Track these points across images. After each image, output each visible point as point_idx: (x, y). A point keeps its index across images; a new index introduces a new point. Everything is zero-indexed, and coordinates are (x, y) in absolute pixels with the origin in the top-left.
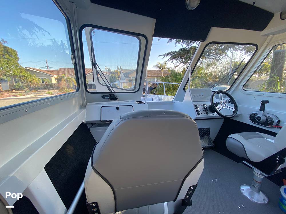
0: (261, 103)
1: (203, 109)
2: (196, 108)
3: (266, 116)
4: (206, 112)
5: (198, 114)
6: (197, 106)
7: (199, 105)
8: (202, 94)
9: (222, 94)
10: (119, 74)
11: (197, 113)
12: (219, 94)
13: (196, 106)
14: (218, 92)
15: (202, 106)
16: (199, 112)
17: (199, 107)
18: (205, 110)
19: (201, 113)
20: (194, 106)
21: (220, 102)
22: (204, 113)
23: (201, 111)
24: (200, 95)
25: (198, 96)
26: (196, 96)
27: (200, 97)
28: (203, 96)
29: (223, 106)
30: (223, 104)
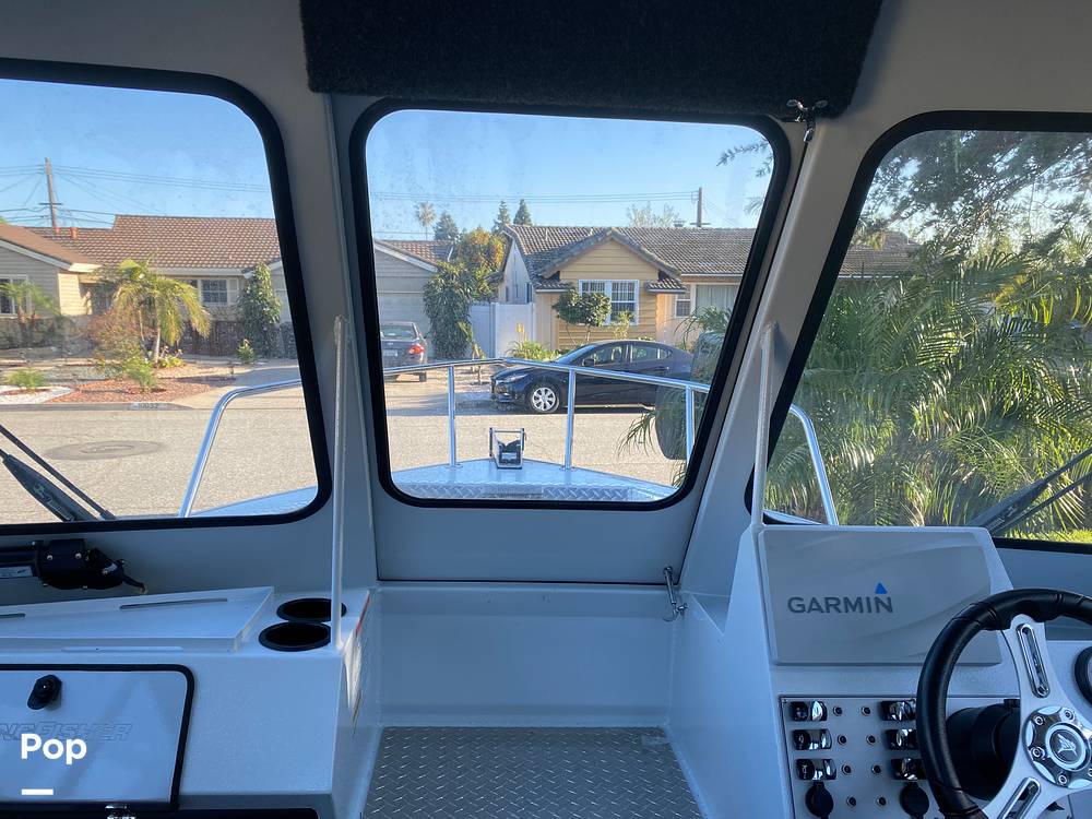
1: (878, 754)
2: (801, 739)
4: (900, 785)
5: (819, 802)
6: (817, 711)
7: (831, 704)
8: (881, 589)
9: (1038, 628)
10: (498, 260)
11: (801, 787)
12: (1009, 633)
13: (798, 709)
14: (993, 614)
15: (867, 711)
16: (829, 785)
17: (833, 725)
18: (895, 765)
19: (845, 799)
20: (785, 708)
21: (1031, 725)
22: (882, 802)
23: (848, 770)
24: (853, 603)
25: (831, 609)
26: (817, 604)
27: (854, 615)
28: (889, 609)
29: (1067, 766)
30: (1065, 745)
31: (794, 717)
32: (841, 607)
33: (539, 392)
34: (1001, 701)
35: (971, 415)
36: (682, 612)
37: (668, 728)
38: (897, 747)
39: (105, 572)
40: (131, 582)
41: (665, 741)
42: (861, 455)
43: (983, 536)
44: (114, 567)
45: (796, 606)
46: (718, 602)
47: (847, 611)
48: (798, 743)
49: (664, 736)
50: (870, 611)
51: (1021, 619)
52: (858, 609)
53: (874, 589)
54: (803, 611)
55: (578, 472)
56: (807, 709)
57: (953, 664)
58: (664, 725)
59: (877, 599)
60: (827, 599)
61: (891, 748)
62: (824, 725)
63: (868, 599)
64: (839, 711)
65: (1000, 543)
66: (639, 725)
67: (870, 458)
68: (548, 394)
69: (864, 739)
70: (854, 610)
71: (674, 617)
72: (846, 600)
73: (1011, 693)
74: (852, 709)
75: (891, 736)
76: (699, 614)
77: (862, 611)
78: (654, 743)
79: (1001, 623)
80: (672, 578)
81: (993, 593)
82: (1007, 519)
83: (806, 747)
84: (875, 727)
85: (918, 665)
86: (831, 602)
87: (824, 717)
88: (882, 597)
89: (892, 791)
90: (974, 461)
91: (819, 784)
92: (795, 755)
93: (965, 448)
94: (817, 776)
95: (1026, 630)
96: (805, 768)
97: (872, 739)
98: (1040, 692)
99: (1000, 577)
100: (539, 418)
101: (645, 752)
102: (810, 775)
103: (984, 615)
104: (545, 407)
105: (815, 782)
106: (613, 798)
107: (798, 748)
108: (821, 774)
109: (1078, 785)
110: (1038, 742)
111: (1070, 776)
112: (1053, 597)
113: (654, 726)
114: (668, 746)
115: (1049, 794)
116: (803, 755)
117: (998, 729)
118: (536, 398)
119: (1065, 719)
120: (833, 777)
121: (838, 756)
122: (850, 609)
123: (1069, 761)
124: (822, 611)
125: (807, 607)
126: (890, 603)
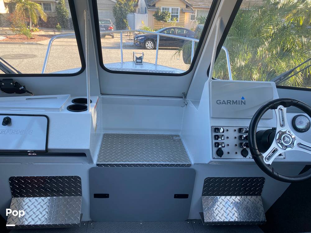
1: (237, 141)
2: (217, 137)
4: (241, 149)
5: (220, 153)
6: (222, 130)
7: (225, 129)
8: (243, 98)
9: (285, 109)
11: (215, 149)
12: (277, 110)
13: (217, 129)
14: (273, 105)
15: (235, 130)
16: (223, 149)
17: (226, 134)
18: (241, 144)
19: (227, 152)
20: (213, 129)
21: (278, 134)
22: (236, 153)
23: (228, 145)
25: (228, 103)
26: (225, 102)
27: (235, 105)
28: (245, 104)
29: (286, 145)
30: (287, 139)
31: (215, 131)
32: (231, 103)
33: (148, 43)
34: (271, 128)
35: (274, 52)
36: (186, 105)
37: (181, 135)
38: (242, 140)
39: (20, 89)
40: (28, 92)
42: (241, 63)
43: (273, 84)
44: (22, 87)
45: (219, 102)
46: (197, 102)
49: (180, 137)
50: (239, 104)
51: (281, 107)
52: (236, 103)
53: (241, 98)
54: (221, 104)
55: (159, 66)
56: (219, 130)
58: (179, 134)
60: (227, 101)
61: (240, 140)
62: (223, 134)
63: (239, 101)
64: (227, 130)
65: (278, 87)
66: (173, 134)
67: (243, 64)
68: (151, 43)
69: (233, 137)
71: (184, 106)
72: (233, 101)
73: (274, 127)
74: (231, 130)
75: (241, 137)
76: (191, 106)
77: (237, 104)
78: (177, 138)
79: (275, 107)
80: (184, 96)
81: (274, 100)
82: (281, 80)
83: (218, 139)
84: (237, 134)
85: (250, 119)
86: (229, 101)
87: (223, 132)
88: (243, 101)
89: (239, 150)
90: (273, 66)
91: (220, 149)
92: (214, 141)
93: (271, 62)
94: (220, 146)
95: (281, 110)
96: (217, 145)
97: (235, 138)
98: (282, 126)
99: (276, 95)
100: (148, 51)
101: (174, 141)
102: (218, 146)
103: (271, 105)
104: (150, 48)
105: (219, 148)
106: (165, 152)
107: (215, 140)
108: (221, 146)
109: (288, 149)
110: (280, 138)
111: (286, 147)
112: (290, 101)
113: (177, 134)
114: (180, 139)
115: (280, 151)
116: (217, 141)
117: (269, 135)
118: (147, 45)
119: (288, 133)
120: (224, 147)
121: (226, 142)
122: (234, 103)
123: (287, 143)
124: (226, 104)
125: (222, 103)
126: (245, 102)
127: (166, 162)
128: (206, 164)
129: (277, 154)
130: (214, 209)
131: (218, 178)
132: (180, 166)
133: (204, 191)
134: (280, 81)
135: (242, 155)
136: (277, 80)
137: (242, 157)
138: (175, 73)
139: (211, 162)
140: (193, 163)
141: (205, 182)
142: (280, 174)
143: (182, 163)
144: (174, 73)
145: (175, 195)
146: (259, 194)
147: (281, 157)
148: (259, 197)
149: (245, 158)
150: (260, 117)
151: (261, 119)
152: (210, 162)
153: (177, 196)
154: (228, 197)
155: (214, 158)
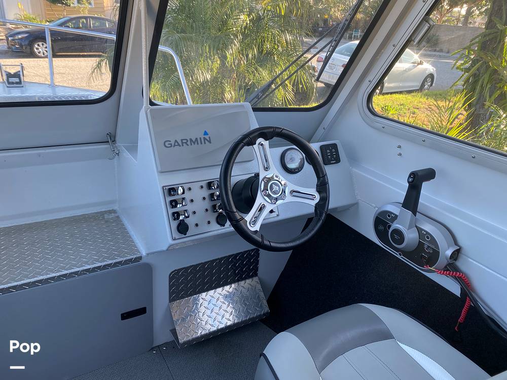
0: (408, 182)
1: (207, 204)
2: (174, 204)
3: (420, 230)
4: (216, 215)
5: (183, 228)
6: (180, 191)
7: (186, 187)
8: (206, 133)
9: (266, 143)
11: (175, 224)
12: (256, 146)
14: (249, 139)
15: (202, 187)
16: (187, 221)
17: (188, 195)
18: (214, 207)
19: (194, 225)
20: (166, 192)
21: (263, 182)
22: (209, 222)
23: (194, 213)
24: (194, 141)
25: (184, 144)
26: (178, 143)
27: (195, 146)
28: (210, 142)
29: (275, 196)
30: (275, 188)
31: (170, 195)
32: (189, 143)
33: (38, 45)
34: (253, 175)
35: (250, 56)
36: (118, 154)
37: (118, 209)
38: (215, 200)
41: (117, 215)
43: (248, 106)
45: (167, 145)
46: (133, 148)
47: (191, 145)
48: (172, 205)
49: (116, 213)
50: (201, 143)
51: (260, 140)
52: (196, 143)
53: (203, 133)
54: (171, 146)
55: (60, 88)
56: (175, 191)
57: (234, 162)
58: (116, 207)
59: (205, 139)
60: (182, 140)
61: (212, 200)
62: (183, 196)
63: (200, 138)
64: (190, 189)
65: (255, 110)
66: (103, 210)
67: (209, 77)
68: (45, 46)
69: (201, 198)
70: (194, 144)
71: (114, 158)
72: (191, 140)
73: (256, 171)
74: (195, 187)
75: (212, 195)
76: (126, 154)
77: (198, 144)
78: (111, 217)
79: (252, 143)
80: (111, 139)
81: (251, 129)
82: (259, 99)
83: (176, 206)
84: (206, 193)
85: (219, 165)
86: (184, 141)
87: (183, 193)
88: (207, 137)
89: (213, 217)
90: (251, 77)
91: (183, 221)
92: (171, 211)
93: (248, 71)
94: (181, 218)
95: (262, 145)
96: (176, 215)
97: (204, 198)
98: (266, 169)
99: (254, 122)
100: (40, 60)
101: (106, 222)
102: (178, 218)
103: (246, 140)
104: (44, 54)
105: (181, 220)
106: (91, 245)
107: (172, 208)
108: (183, 216)
109: (279, 202)
110: (266, 189)
111: (277, 199)
112: (272, 130)
113: (111, 209)
114: (118, 217)
115: (269, 207)
116: (175, 210)
117: (252, 186)
118: (37, 49)
119: (275, 178)
120: (188, 217)
121: (190, 208)
122: (193, 144)
123: (276, 194)
124: (180, 146)
125: (173, 144)
126: (210, 139)
127: (95, 263)
128: (164, 251)
129: (266, 212)
130: (201, 314)
131: (191, 266)
132: (123, 264)
133: (171, 294)
134: (257, 101)
135: (218, 223)
136: (253, 99)
137: (218, 227)
138: (92, 99)
139: (171, 246)
140: (144, 253)
141: (171, 279)
142: (272, 242)
143: (125, 259)
144: (90, 99)
145: (122, 315)
146: (255, 275)
147: (274, 215)
148: (256, 279)
149: (223, 227)
150: (232, 160)
151: (236, 163)
152: (169, 247)
153: (125, 316)
154: (211, 292)
155: (175, 239)
